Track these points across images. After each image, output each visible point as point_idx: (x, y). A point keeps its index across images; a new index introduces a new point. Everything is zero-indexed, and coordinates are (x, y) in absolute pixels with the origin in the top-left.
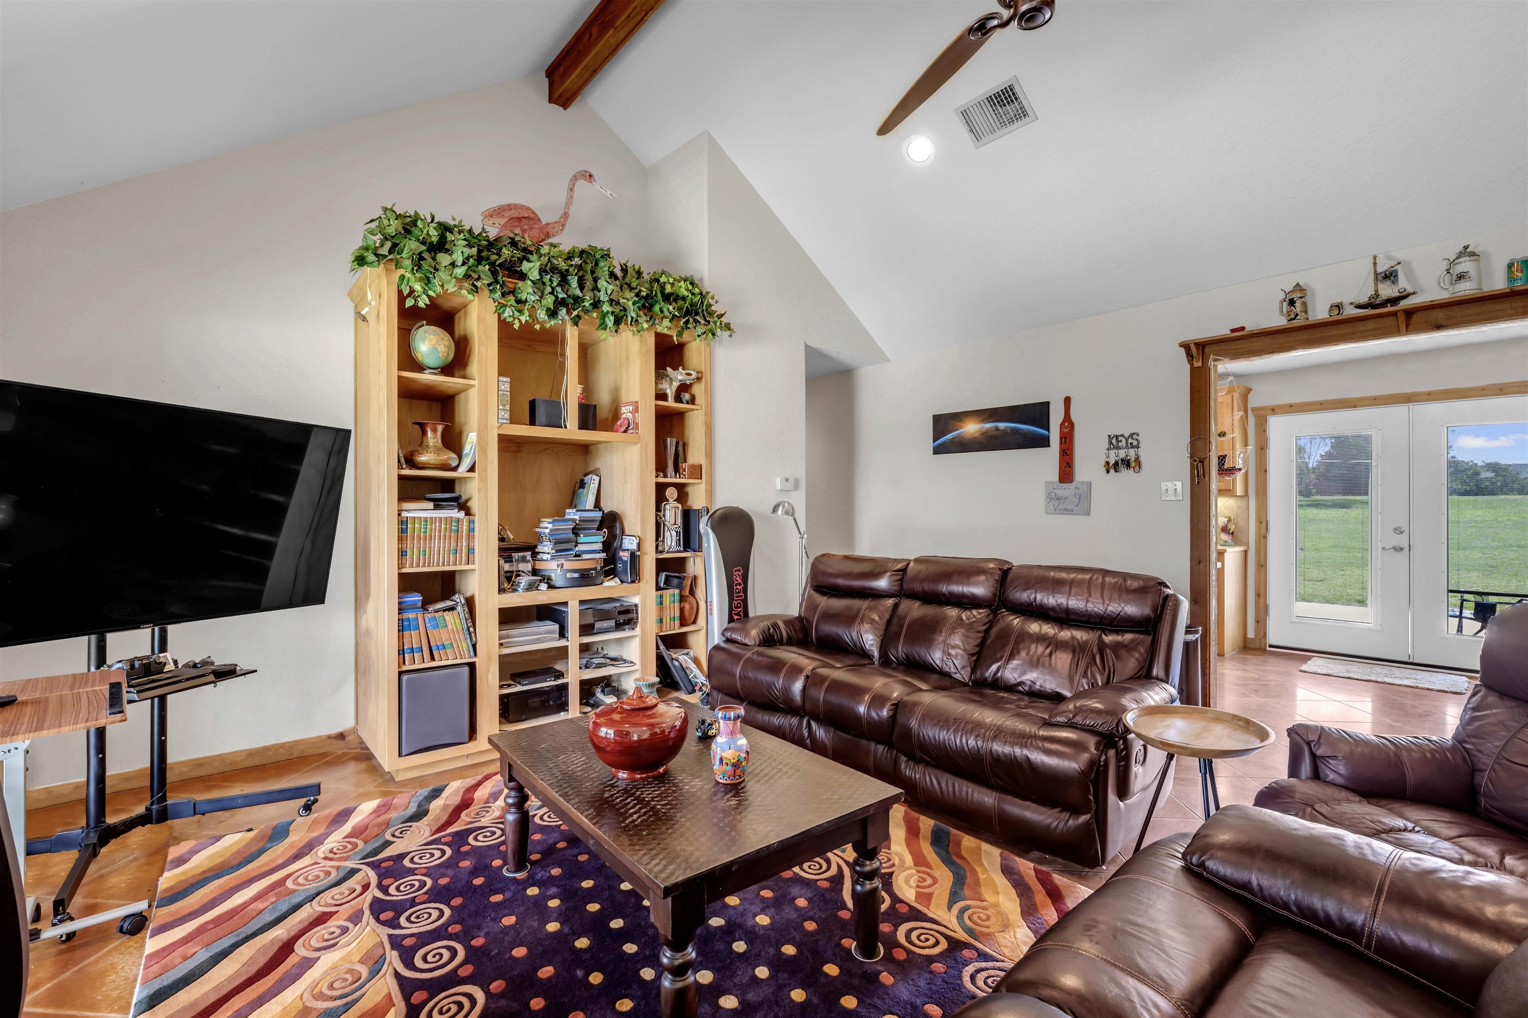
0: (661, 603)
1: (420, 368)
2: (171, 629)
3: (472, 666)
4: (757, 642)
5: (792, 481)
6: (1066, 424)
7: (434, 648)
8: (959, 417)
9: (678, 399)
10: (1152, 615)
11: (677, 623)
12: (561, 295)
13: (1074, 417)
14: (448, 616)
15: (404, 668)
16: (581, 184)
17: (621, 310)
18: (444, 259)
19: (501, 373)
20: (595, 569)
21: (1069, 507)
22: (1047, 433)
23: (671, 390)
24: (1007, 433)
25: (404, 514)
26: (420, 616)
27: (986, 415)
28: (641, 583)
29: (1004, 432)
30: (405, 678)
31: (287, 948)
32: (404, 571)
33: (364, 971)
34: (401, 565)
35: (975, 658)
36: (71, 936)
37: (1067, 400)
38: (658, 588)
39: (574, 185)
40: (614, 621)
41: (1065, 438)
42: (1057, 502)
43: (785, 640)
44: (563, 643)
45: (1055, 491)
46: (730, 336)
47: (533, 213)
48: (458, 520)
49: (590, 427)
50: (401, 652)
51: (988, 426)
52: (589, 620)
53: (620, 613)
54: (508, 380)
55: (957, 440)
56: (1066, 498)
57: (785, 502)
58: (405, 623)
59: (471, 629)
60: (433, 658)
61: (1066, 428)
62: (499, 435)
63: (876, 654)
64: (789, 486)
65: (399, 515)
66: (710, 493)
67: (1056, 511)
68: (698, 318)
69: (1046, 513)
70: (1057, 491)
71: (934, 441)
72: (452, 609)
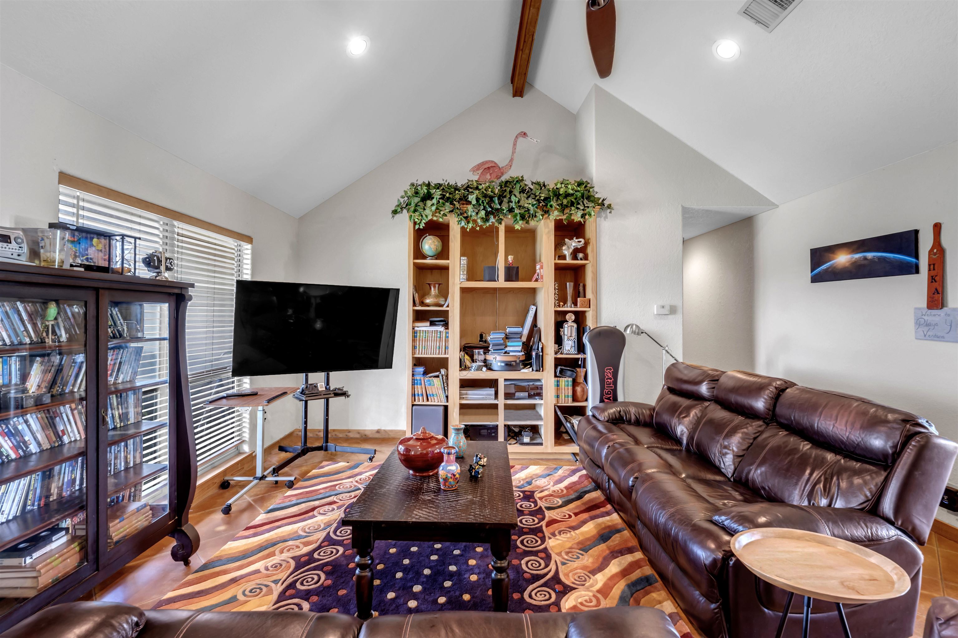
0: (558, 386)
1: (424, 257)
2: (331, 373)
3: (446, 408)
4: (606, 419)
5: (667, 308)
6: (935, 251)
7: (429, 395)
8: (832, 250)
9: (575, 257)
10: (890, 451)
11: (570, 399)
12: (489, 209)
13: (945, 241)
14: (436, 380)
15: (415, 403)
16: (521, 139)
17: (525, 211)
18: (429, 203)
19: (462, 255)
20: (515, 361)
21: (939, 334)
22: (914, 260)
23: (568, 252)
24: (875, 262)
25: (416, 329)
26: (422, 379)
27: (855, 247)
28: (544, 372)
29: (872, 261)
30: (414, 407)
31: (313, 509)
32: (416, 356)
33: (322, 526)
34: (413, 353)
35: (740, 459)
36: (277, 482)
37: (937, 228)
38: (556, 376)
39: (516, 142)
40: (527, 393)
41: (934, 265)
42: (926, 329)
43: (633, 421)
44: (495, 402)
45: (923, 317)
46: (610, 212)
47: (495, 163)
48: (440, 332)
49: (514, 279)
50: (414, 395)
51: (857, 256)
52: (512, 390)
53: (532, 389)
54: (466, 258)
55: (830, 270)
56: (936, 325)
57: (632, 325)
58: (416, 381)
59: (446, 388)
60: (428, 400)
61: (935, 254)
62: (461, 288)
63: (685, 442)
64: (666, 311)
65: (413, 329)
66: (597, 317)
67: (926, 337)
68: (579, 206)
69: (916, 339)
70: (926, 318)
71: (812, 272)
72: (438, 377)
